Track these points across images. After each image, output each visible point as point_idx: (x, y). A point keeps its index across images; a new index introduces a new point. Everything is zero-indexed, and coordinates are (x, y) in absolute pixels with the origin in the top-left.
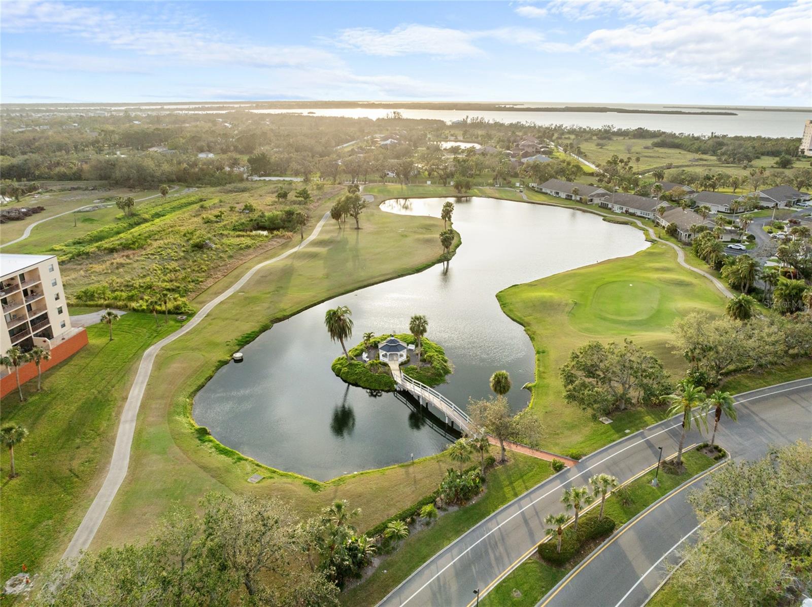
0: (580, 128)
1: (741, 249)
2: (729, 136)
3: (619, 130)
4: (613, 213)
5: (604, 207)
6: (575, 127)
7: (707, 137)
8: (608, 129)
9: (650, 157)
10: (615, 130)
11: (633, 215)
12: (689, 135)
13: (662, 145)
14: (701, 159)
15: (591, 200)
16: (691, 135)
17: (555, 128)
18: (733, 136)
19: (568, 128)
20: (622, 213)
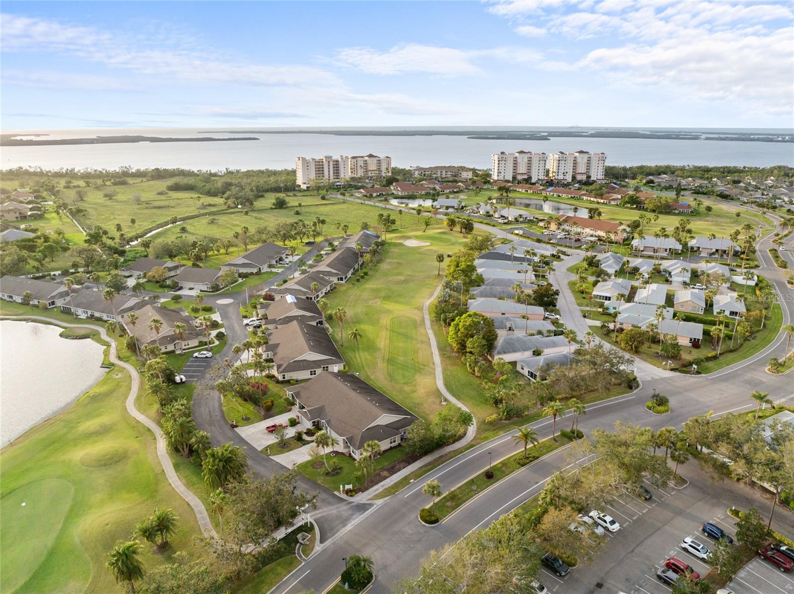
0: (96, 171)
1: (207, 357)
2: (242, 170)
3: (138, 171)
4: (77, 320)
5: (66, 312)
6: (89, 170)
7: (223, 172)
8: (126, 170)
9: (160, 208)
10: (134, 171)
11: (99, 319)
12: (207, 171)
13: (176, 188)
14: (210, 205)
15: (53, 303)
16: (209, 172)
17: (67, 172)
18: (245, 170)
19: (82, 171)
20: (88, 317)
